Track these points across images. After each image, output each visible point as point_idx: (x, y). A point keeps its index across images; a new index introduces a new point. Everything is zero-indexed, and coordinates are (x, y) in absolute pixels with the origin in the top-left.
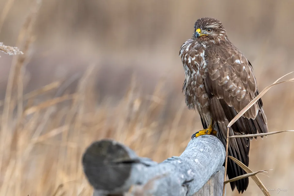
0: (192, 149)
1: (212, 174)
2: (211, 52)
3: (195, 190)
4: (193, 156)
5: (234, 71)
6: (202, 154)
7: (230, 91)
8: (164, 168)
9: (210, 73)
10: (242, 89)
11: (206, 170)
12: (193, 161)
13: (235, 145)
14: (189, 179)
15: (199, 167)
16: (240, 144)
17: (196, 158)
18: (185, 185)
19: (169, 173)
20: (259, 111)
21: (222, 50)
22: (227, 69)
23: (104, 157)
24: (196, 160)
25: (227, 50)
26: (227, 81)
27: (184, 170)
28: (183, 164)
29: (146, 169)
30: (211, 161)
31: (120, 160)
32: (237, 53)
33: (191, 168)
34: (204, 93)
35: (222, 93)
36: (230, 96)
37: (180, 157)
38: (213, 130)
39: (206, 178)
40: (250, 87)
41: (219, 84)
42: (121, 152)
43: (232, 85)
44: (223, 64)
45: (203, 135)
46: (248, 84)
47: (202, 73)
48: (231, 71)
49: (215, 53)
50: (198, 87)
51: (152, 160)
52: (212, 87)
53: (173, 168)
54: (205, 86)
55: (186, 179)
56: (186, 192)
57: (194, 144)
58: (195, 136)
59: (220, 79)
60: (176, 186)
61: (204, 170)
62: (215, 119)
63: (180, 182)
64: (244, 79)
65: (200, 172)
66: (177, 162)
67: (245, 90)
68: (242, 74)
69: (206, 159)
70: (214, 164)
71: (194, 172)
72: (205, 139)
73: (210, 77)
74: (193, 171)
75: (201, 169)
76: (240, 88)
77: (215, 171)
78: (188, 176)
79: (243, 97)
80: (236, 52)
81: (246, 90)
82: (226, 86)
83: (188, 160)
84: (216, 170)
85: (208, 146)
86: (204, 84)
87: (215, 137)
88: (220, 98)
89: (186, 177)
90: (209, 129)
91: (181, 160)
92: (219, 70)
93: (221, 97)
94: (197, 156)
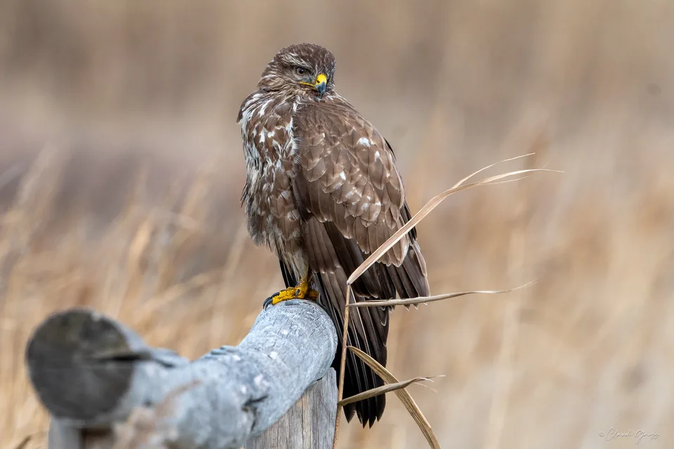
0: (263, 330)
1: (307, 384)
2: (306, 121)
3: (270, 419)
4: (267, 346)
5: (355, 163)
6: (287, 341)
7: (347, 204)
8: (204, 371)
9: (304, 167)
10: (373, 201)
11: (295, 376)
12: (266, 355)
13: (356, 321)
14: (258, 396)
15: (280, 369)
16: (367, 320)
17: (273, 350)
18: (248, 408)
19: (214, 384)
20: (410, 248)
21: (330, 117)
22: (340, 157)
23: (73, 348)
24: (274, 355)
25: (341, 117)
26: (340, 184)
27: (247, 376)
28: (245, 364)
29: (165, 373)
30: (306, 357)
31: (109, 352)
32: (363, 125)
33: (262, 372)
34: (290, 210)
35: (329, 210)
36: (346, 215)
37: (239, 347)
38: (310, 290)
39: (295, 393)
40: (390, 194)
41: (324, 191)
42: (111, 337)
43: (353, 192)
44: (333, 147)
45: (289, 299)
46: (386, 190)
47: (287, 166)
48: (349, 162)
49: (316, 122)
50: (277, 196)
51: (177, 354)
52: (308, 196)
53: (224, 370)
54: (292, 194)
55: (251, 396)
56: (250, 424)
57: (268, 319)
58: (271, 302)
59: (326, 178)
60: (229, 411)
61: (290, 375)
62: (314, 265)
63: (238, 402)
64: (379, 179)
65: (281, 380)
66: (232, 359)
67: (379, 204)
68: (373, 167)
69: (293, 351)
70: (311, 363)
71: (268, 381)
72: (293, 308)
73: (304, 174)
74: (266, 378)
75: (284, 373)
76: (369, 198)
77: (314, 378)
78: (255, 389)
79: (375, 217)
80: (361, 122)
81: (382, 203)
82: (340, 193)
83: (256, 355)
84: (317, 375)
85: (300, 325)
86: (291, 189)
87: (313, 305)
88: (326, 220)
89: (252, 391)
90: (301, 287)
91: (241, 355)
92: (325, 159)
93: (329, 217)
94: (276, 345)
